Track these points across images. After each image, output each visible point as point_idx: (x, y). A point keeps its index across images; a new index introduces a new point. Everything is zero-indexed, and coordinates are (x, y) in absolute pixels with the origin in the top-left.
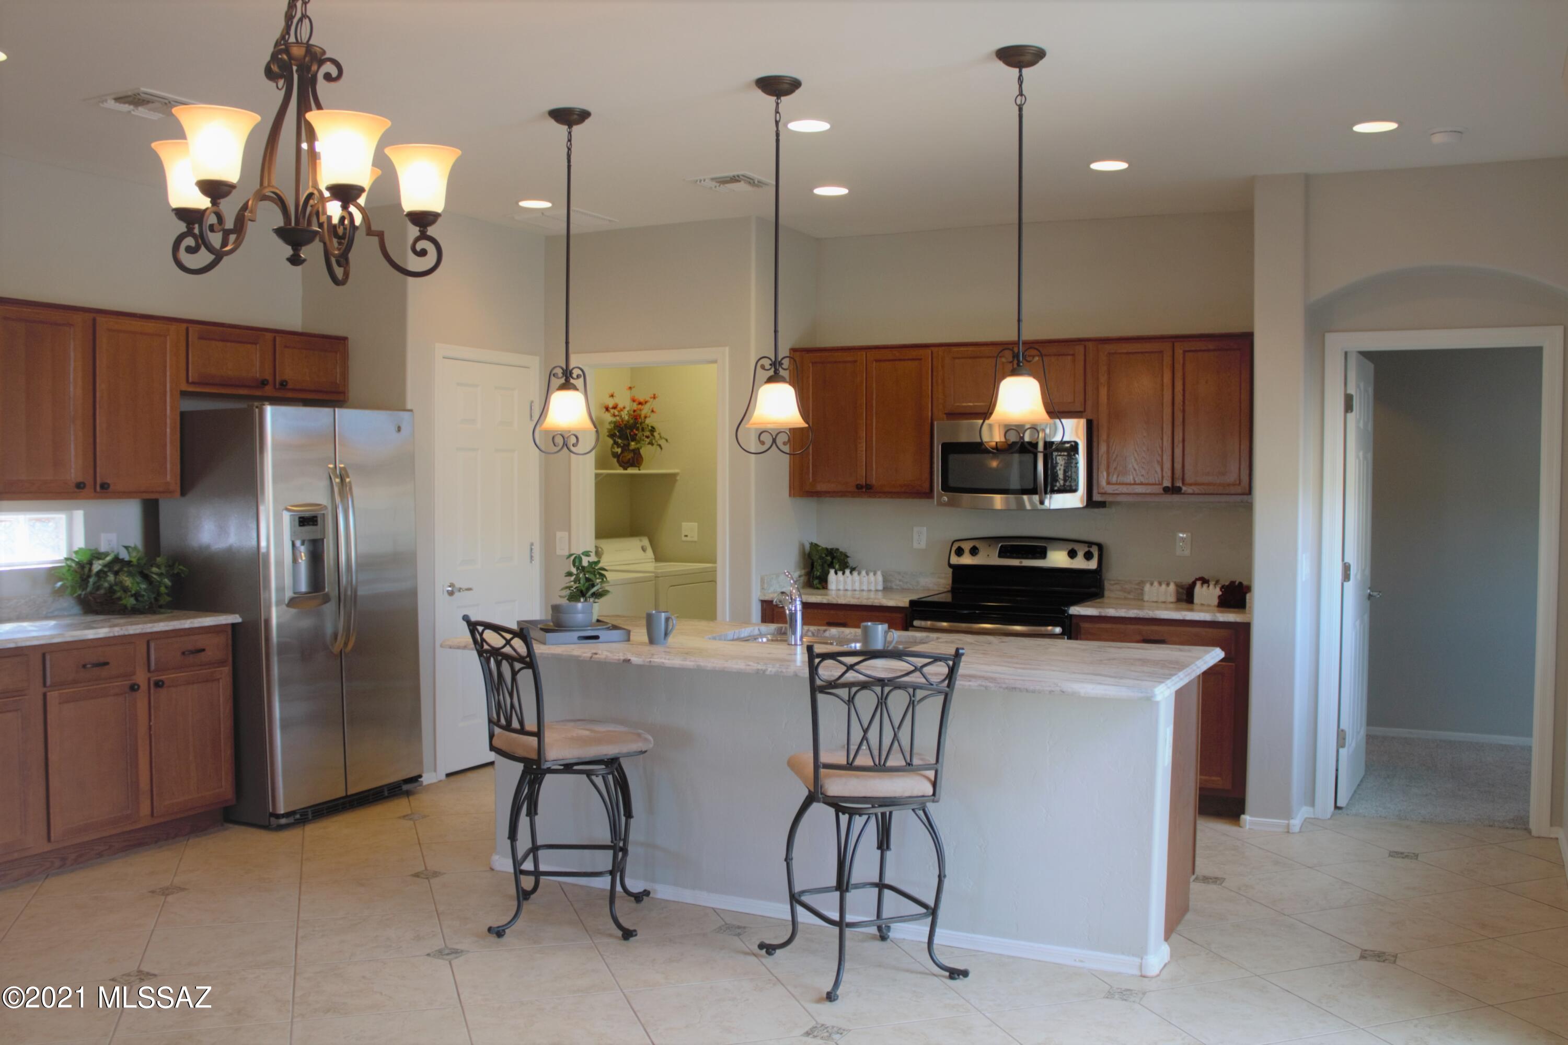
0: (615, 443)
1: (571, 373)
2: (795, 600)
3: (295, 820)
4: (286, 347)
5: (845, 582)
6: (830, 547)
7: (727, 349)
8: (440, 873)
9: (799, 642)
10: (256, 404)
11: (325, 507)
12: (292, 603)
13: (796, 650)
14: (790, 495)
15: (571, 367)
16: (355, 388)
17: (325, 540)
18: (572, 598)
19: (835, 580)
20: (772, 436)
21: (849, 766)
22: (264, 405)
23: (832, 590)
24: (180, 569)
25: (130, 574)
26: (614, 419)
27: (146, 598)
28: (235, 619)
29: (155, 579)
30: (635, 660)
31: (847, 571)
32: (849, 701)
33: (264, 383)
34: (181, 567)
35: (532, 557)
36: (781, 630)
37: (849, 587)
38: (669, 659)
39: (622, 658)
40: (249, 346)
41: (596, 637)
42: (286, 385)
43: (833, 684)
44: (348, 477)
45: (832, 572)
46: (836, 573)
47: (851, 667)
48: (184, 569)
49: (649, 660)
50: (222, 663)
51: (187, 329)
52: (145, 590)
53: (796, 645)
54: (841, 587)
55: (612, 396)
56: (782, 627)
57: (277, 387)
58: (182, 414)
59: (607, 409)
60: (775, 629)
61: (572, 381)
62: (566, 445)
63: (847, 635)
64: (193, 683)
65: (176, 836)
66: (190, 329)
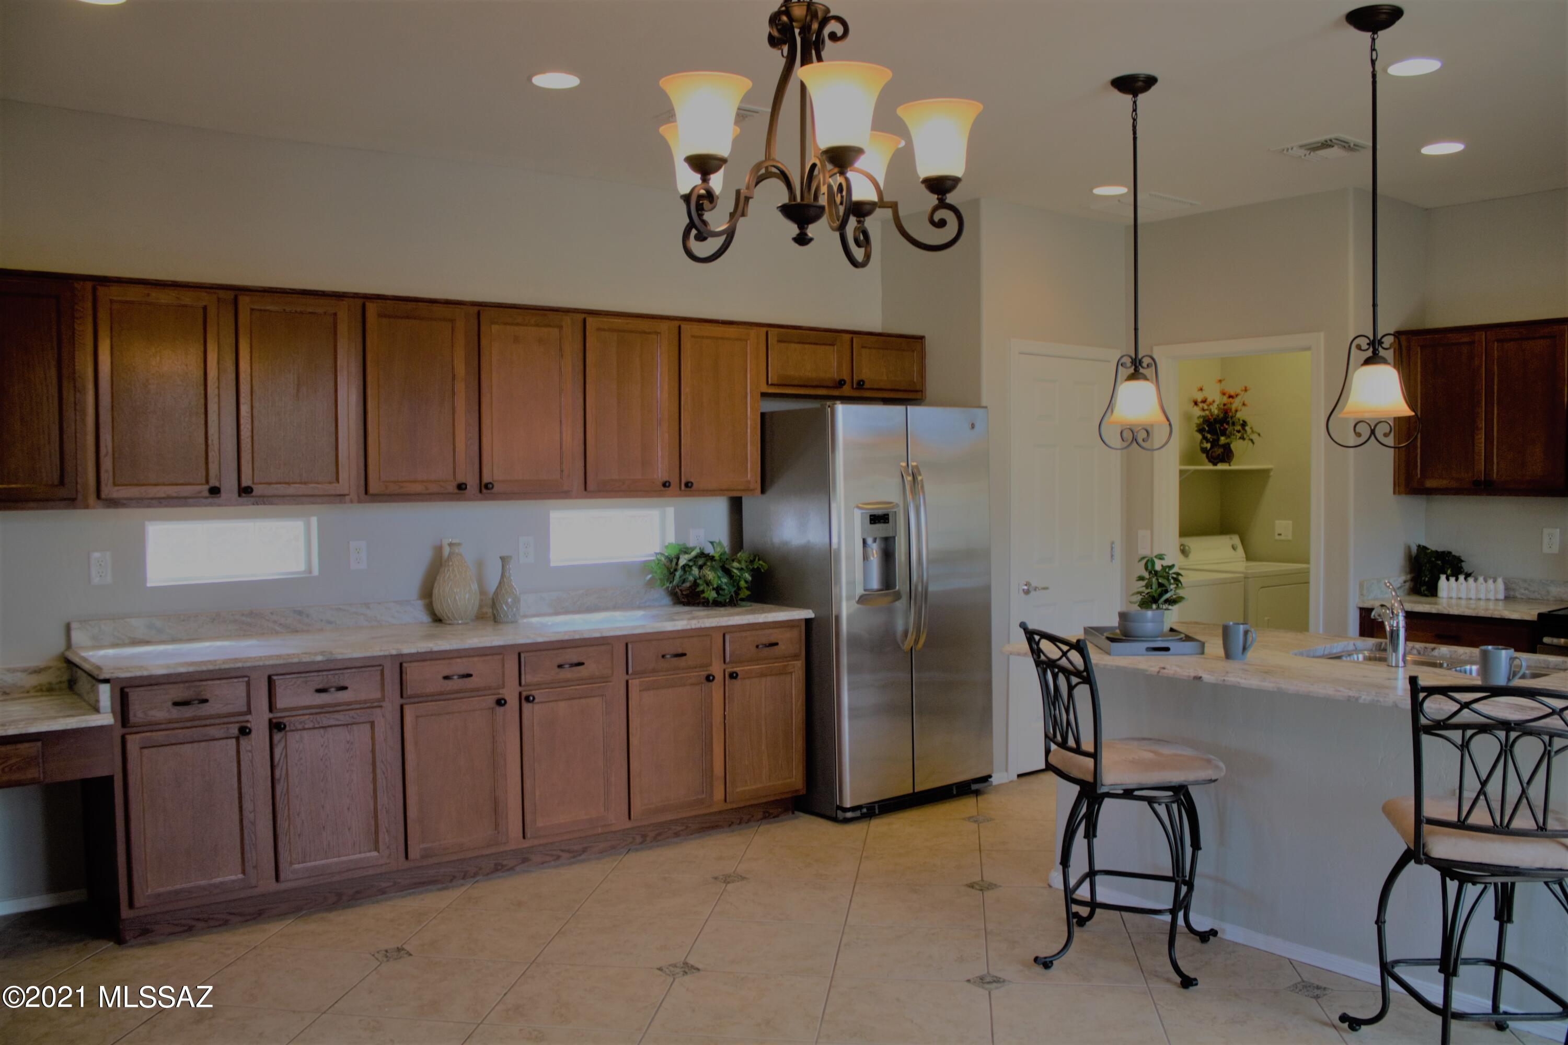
0: (1204, 438)
1: (1140, 362)
2: (1397, 615)
3: (861, 814)
4: (863, 347)
5: (1458, 590)
6: (1440, 549)
7: (1322, 334)
8: (995, 885)
9: (1401, 664)
10: (828, 403)
11: (897, 505)
12: (862, 600)
13: (1397, 673)
14: (1394, 493)
15: (1140, 356)
16: (932, 385)
17: (896, 538)
18: (1142, 604)
19: (1446, 586)
20: (1371, 428)
21: (1461, 825)
22: (835, 404)
23: (1443, 598)
24: (760, 564)
25: (713, 569)
26: (1203, 414)
27: (726, 592)
28: (809, 614)
29: (735, 573)
30: (1207, 677)
31: (1461, 578)
32: (1462, 745)
33: (841, 383)
34: (761, 562)
35: (1112, 556)
36: (1380, 646)
37: (1463, 595)
38: (1245, 679)
39: (1193, 674)
40: (827, 347)
41: (1167, 649)
42: (863, 384)
43: (1442, 723)
44: (920, 475)
45: (1443, 577)
46: (1448, 579)
47: (1466, 705)
48: (764, 564)
49: (1223, 678)
50: (795, 657)
51: (767, 333)
52: (726, 584)
53: (1397, 666)
54: (1454, 595)
55: (1201, 389)
56: (1381, 643)
57: (855, 387)
58: (763, 415)
59: (1196, 403)
60: (1373, 645)
61: (1141, 370)
62: (1136, 440)
63: (1461, 656)
64: (766, 676)
65: (749, 821)
66: (769, 332)
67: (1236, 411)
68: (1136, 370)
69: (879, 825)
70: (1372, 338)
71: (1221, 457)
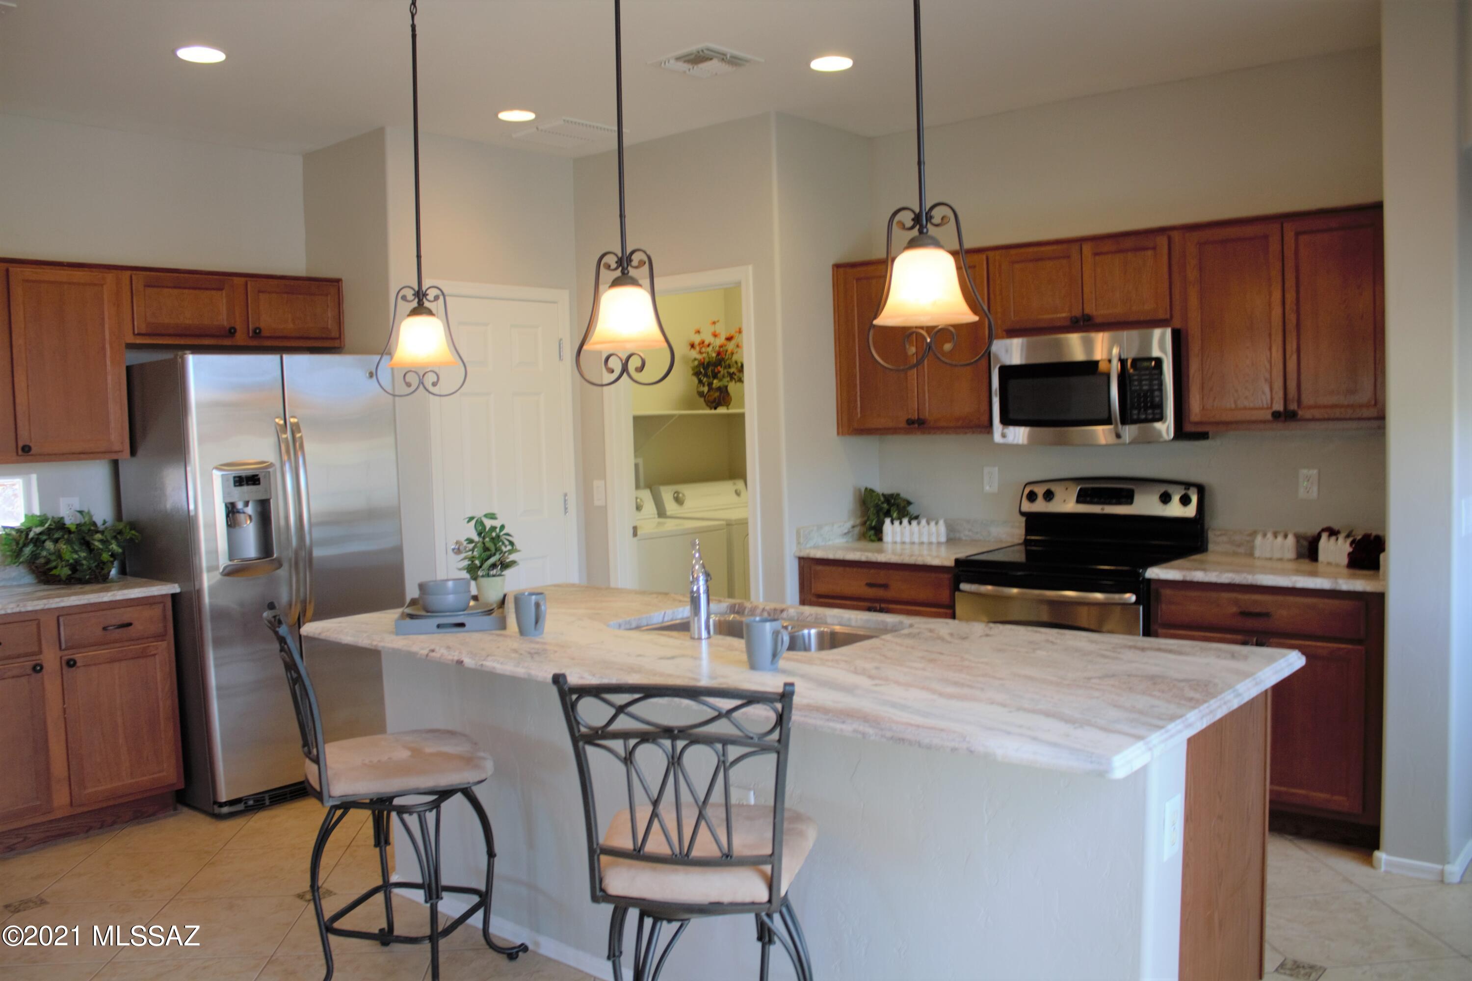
0: (700, 381)
3: (246, 807)
4: (259, 292)
5: (902, 534)
6: (888, 491)
10: (180, 353)
11: (271, 465)
12: (230, 573)
14: (838, 434)
16: (352, 331)
17: (272, 501)
19: (890, 529)
21: (638, 855)
22: (186, 354)
23: (887, 543)
24: (133, 535)
27: (85, 567)
28: (175, 588)
29: (96, 546)
30: (468, 662)
31: (905, 521)
32: (625, 758)
33: (232, 332)
34: (133, 532)
35: (566, 509)
37: (907, 540)
38: (502, 663)
39: (456, 658)
40: (213, 292)
41: (462, 625)
42: (260, 332)
43: (600, 732)
44: (300, 431)
45: (888, 521)
46: (892, 522)
47: (621, 710)
48: (137, 534)
49: (481, 663)
50: (161, 637)
51: (131, 277)
52: (85, 558)
53: (700, 639)
54: (898, 539)
55: (698, 332)
57: (251, 335)
58: (129, 369)
59: (693, 346)
60: (728, 607)
64: (120, 660)
65: (114, 823)
66: (133, 276)
67: (732, 354)
68: (420, 303)
69: (261, 820)
70: (620, 255)
71: (717, 401)
